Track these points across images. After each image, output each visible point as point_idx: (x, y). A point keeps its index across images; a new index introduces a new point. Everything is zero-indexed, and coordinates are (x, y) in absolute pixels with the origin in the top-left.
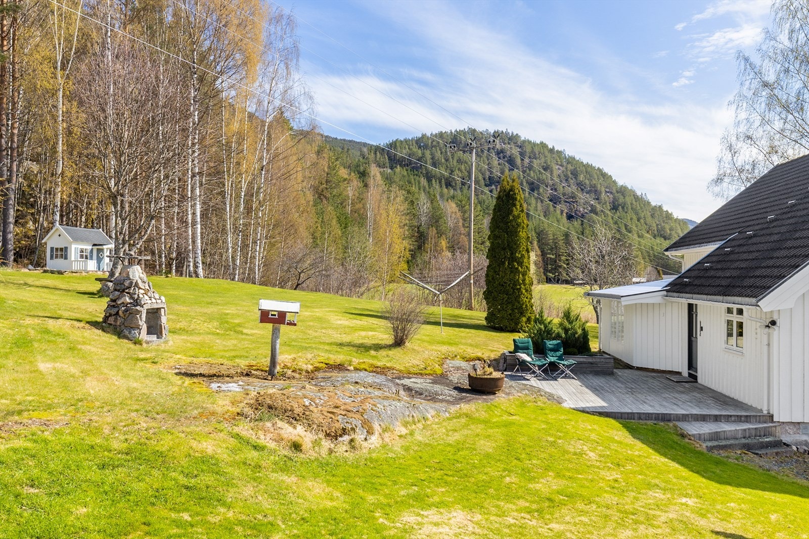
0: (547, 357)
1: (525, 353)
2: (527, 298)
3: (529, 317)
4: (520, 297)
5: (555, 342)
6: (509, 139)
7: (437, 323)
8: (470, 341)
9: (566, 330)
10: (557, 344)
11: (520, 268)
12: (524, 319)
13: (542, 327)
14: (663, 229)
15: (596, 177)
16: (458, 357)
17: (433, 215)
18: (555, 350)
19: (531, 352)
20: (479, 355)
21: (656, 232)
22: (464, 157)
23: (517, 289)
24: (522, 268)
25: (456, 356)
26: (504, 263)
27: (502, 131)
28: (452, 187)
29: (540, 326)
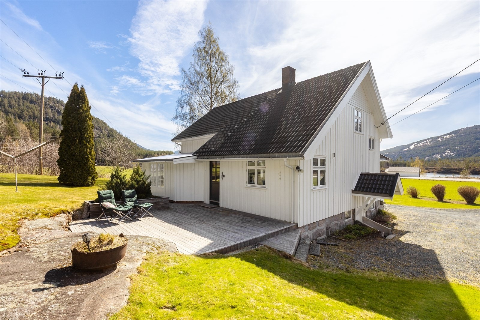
0: (126, 203)
1: (109, 201)
2: (92, 164)
3: (94, 176)
4: (87, 163)
5: (131, 191)
6: (58, 102)
7: (13, 184)
8: (48, 196)
9: (138, 182)
10: (133, 192)
11: (88, 144)
12: (90, 177)
13: (119, 180)
15: (100, 123)
16: (40, 214)
17: (9, 129)
18: (131, 196)
19: (113, 200)
20: (63, 208)
22: (31, 106)
23: (86, 158)
24: (89, 145)
25: (37, 214)
26: (75, 140)
27: (54, 98)
28: (23, 119)
29: (117, 180)
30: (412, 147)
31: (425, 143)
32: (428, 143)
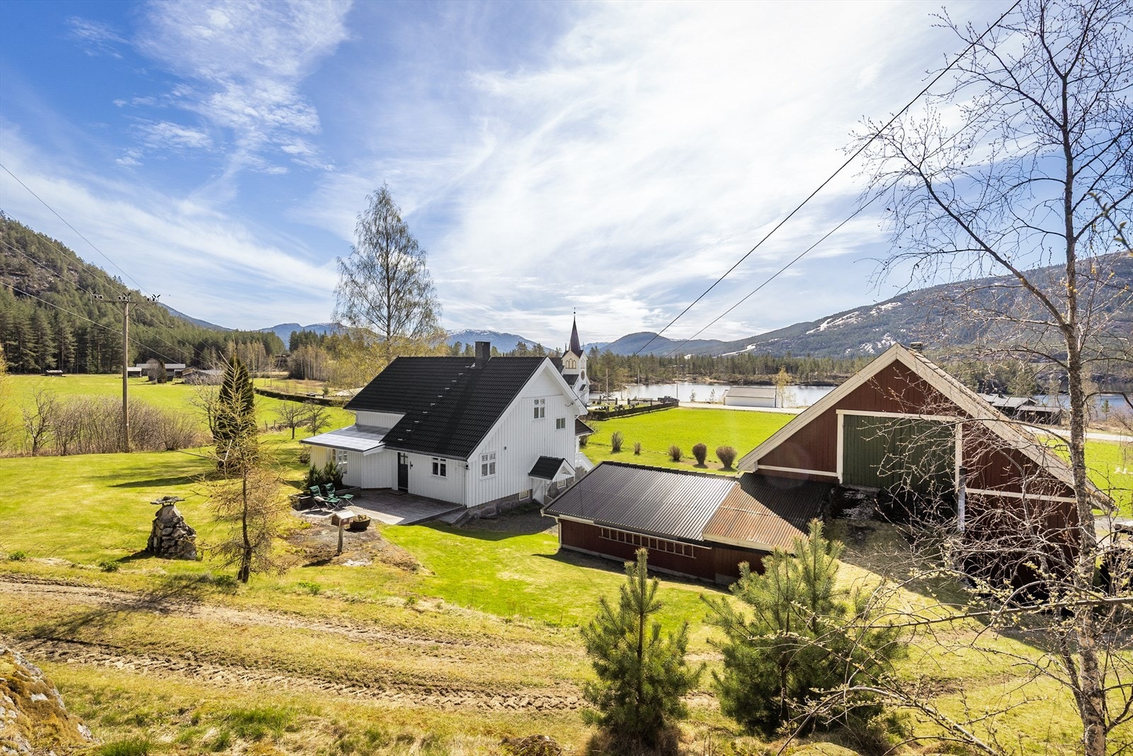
1: (318, 496)
10: (332, 486)
14: (144, 315)
15: (54, 251)
21: (135, 317)
30: (823, 326)
31: (847, 318)
32: (853, 320)
